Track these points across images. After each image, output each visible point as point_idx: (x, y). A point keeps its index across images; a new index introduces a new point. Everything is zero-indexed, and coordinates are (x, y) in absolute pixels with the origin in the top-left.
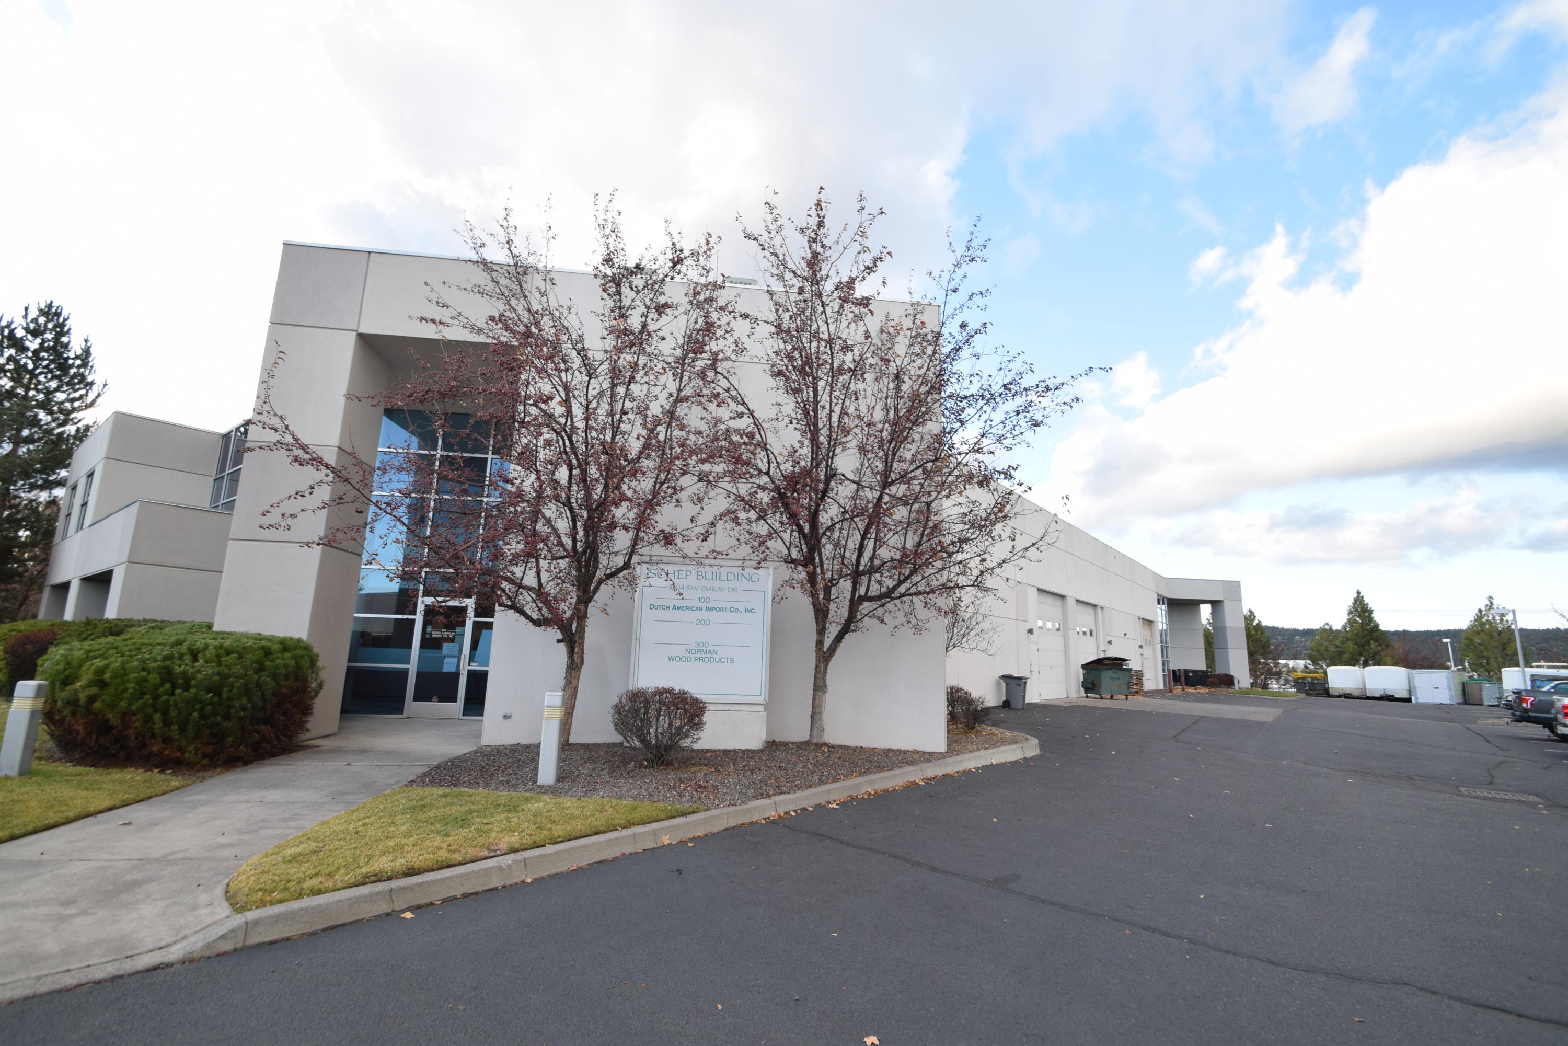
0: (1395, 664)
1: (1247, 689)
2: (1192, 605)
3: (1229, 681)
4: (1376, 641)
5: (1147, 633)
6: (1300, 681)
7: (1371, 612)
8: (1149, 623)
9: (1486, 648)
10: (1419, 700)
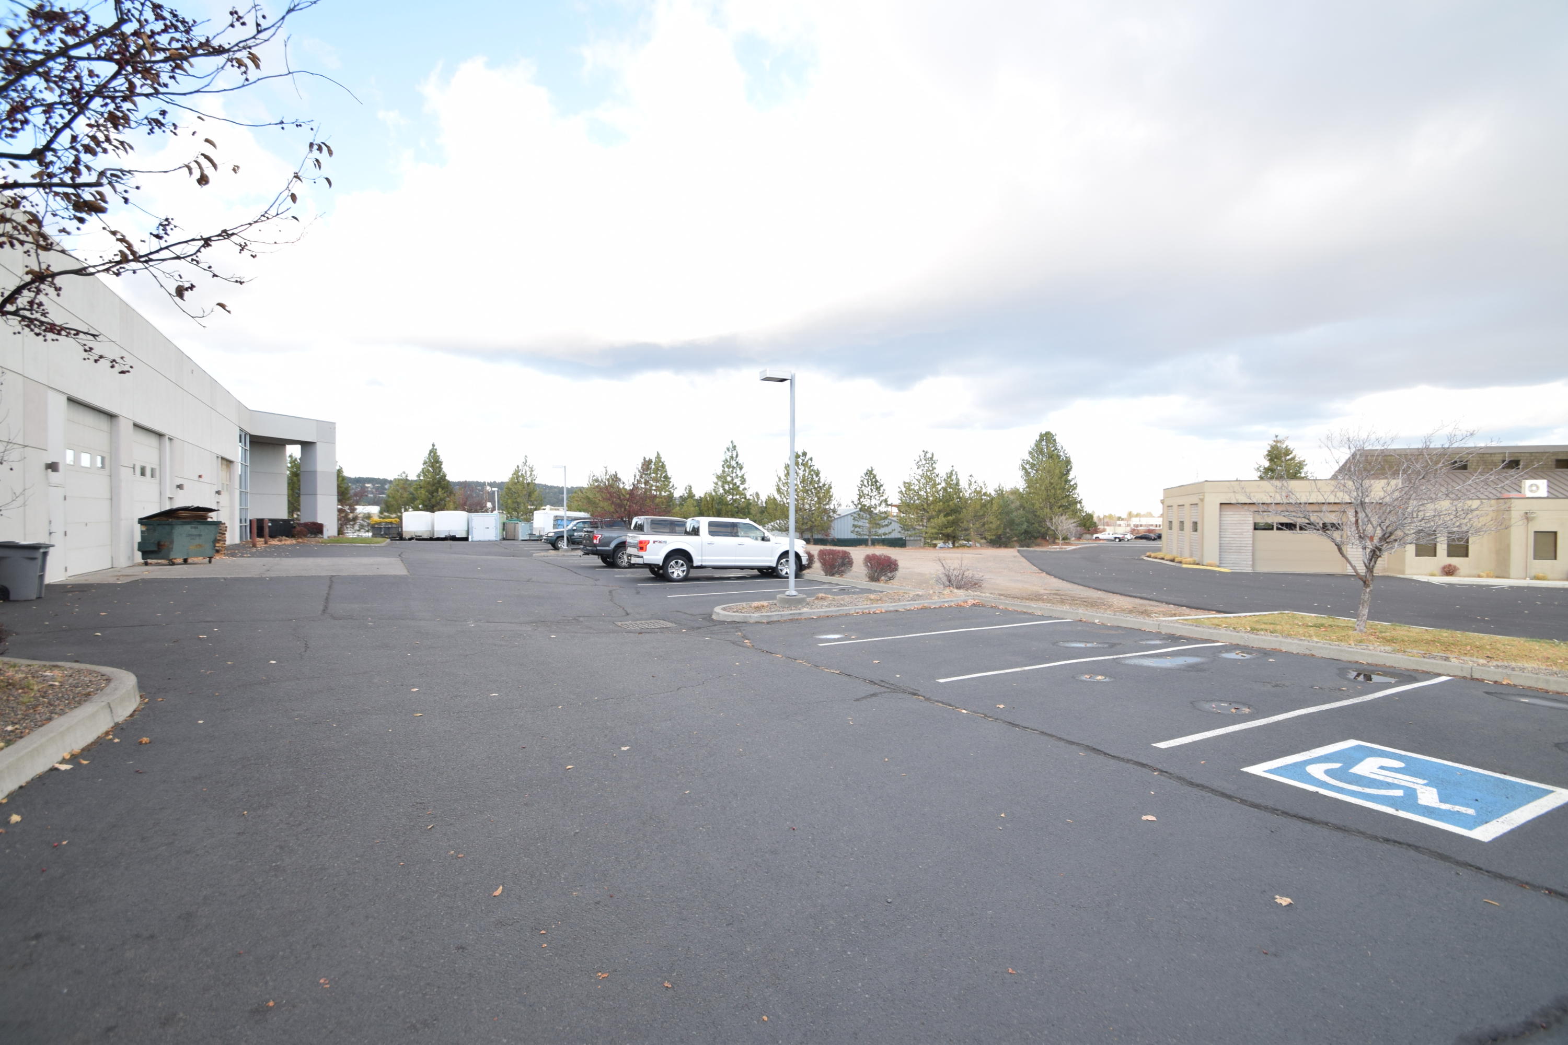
0: (456, 509)
1: (335, 537)
2: (279, 444)
3: (317, 529)
4: (443, 488)
5: (223, 474)
6: (376, 526)
7: (441, 463)
8: (228, 462)
9: (519, 496)
10: (475, 539)
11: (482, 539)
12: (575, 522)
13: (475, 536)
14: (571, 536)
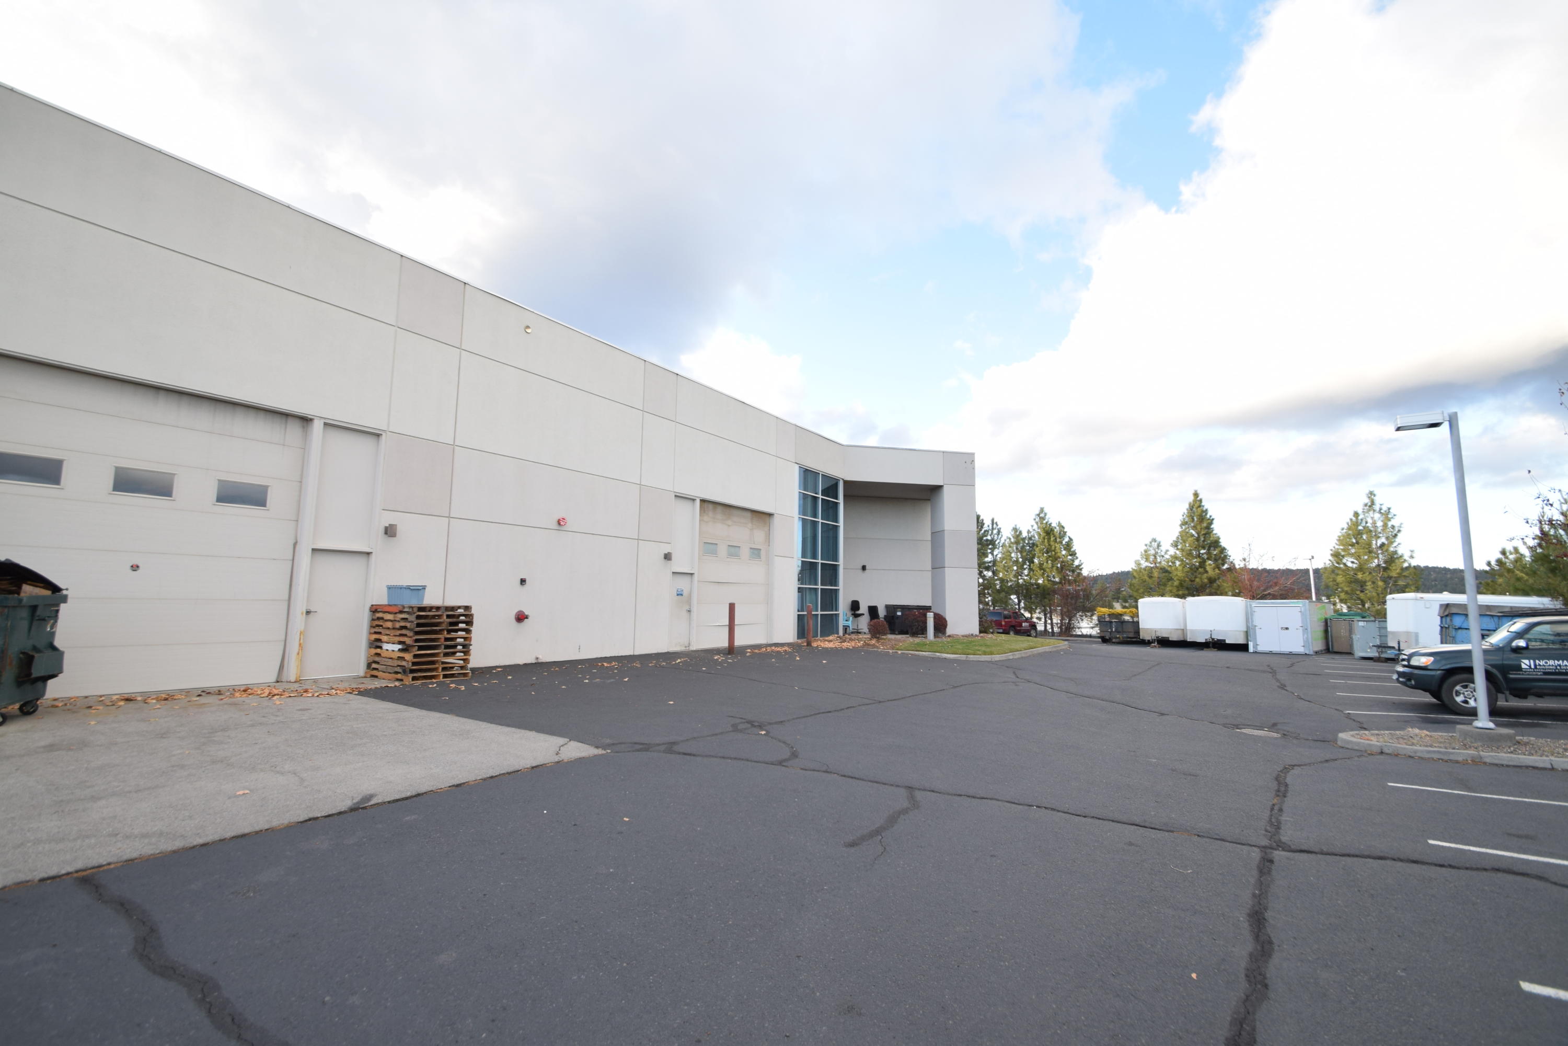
7: (1214, 526)
10: (1260, 649)
11: (1275, 649)
12: (1519, 624)
13: (1264, 642)
14: (1505, 669)
